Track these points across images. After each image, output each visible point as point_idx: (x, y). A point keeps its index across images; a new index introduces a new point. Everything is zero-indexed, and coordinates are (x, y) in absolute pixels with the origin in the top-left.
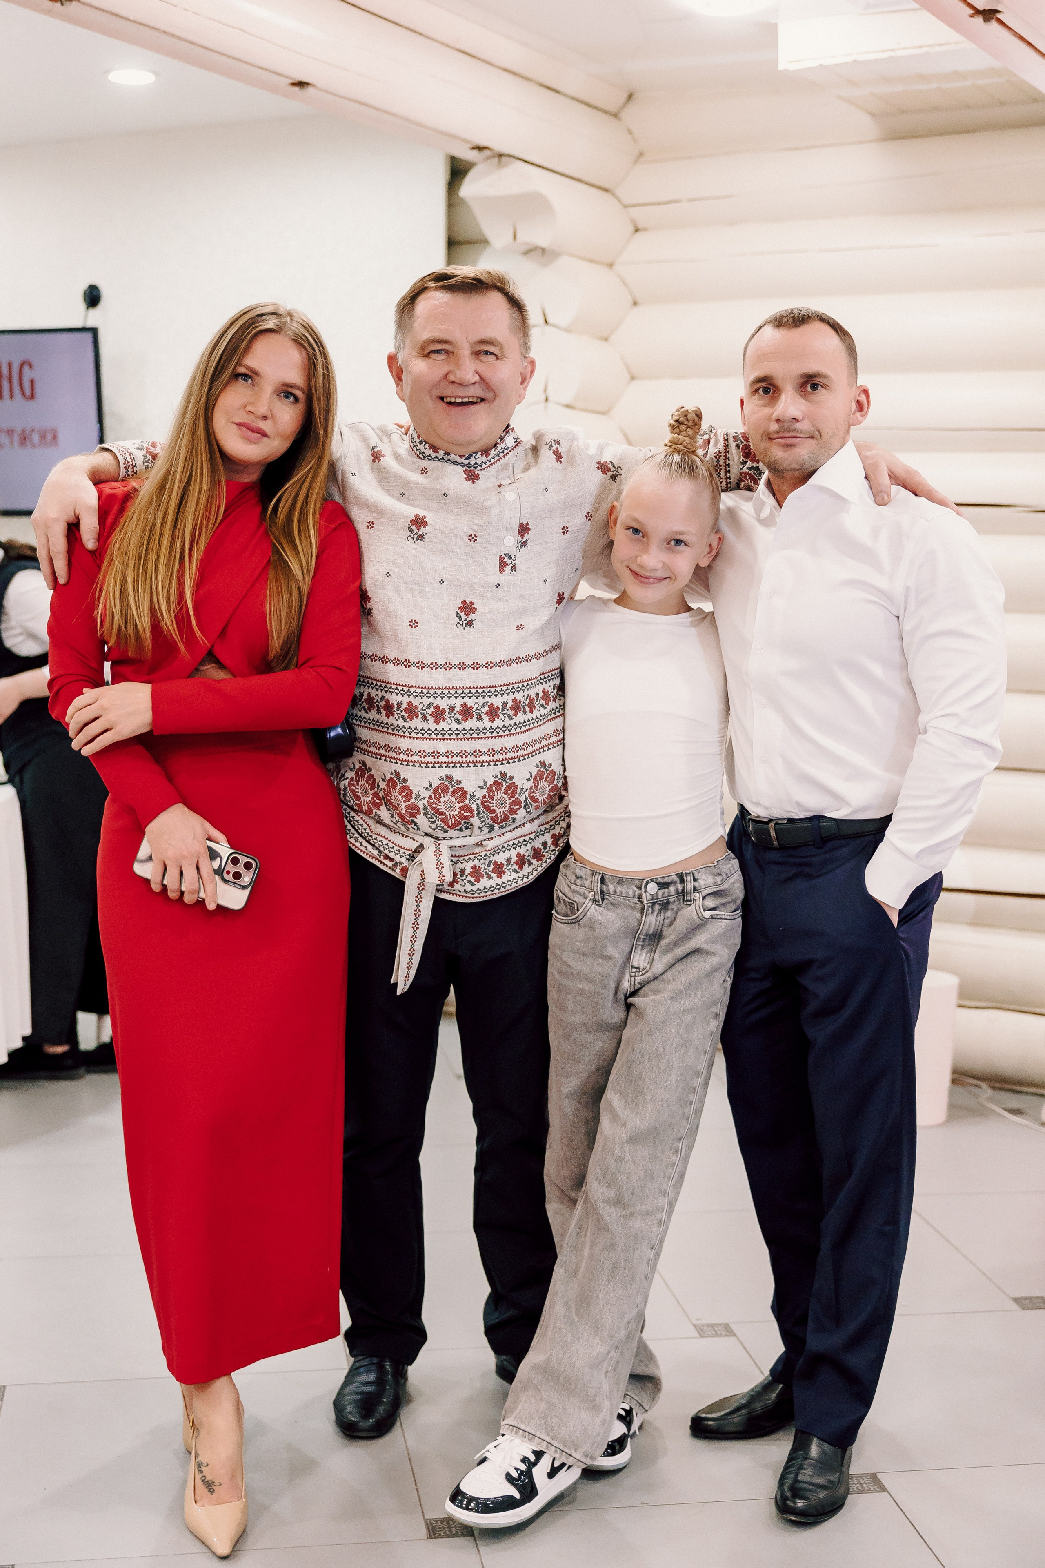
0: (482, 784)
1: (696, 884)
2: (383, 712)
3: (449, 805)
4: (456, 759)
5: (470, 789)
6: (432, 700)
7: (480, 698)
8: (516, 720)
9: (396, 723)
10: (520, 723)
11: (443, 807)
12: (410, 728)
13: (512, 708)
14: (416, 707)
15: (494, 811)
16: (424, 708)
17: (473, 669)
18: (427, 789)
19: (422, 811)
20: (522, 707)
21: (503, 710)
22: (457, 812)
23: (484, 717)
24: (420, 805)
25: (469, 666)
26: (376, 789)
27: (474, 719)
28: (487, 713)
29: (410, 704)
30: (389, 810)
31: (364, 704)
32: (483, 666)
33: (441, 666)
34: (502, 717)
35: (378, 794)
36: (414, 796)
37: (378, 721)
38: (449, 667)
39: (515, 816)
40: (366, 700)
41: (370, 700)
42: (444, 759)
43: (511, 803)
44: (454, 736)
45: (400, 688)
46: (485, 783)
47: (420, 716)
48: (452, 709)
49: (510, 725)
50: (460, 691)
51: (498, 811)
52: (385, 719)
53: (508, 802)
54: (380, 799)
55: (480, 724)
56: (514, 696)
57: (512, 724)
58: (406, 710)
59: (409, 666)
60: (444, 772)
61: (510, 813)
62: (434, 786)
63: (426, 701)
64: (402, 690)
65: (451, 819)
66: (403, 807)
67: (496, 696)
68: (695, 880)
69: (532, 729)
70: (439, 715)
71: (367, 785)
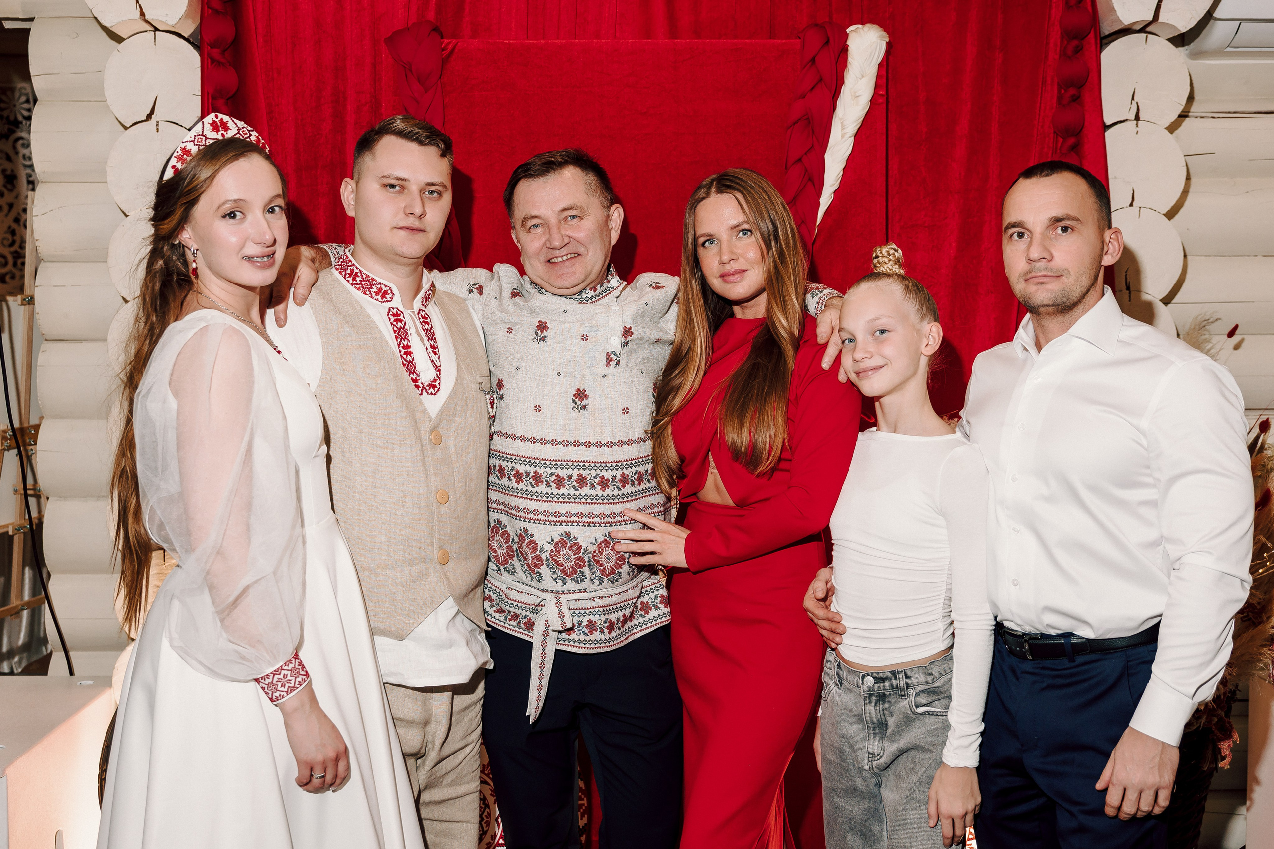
0: (594, 541)
1: (909, 681)
2: (514, 480)
3: (567, 557)
4: (573, 519)
5: (584, 545)
6: (554, 470)
7: (593, 471)
8: (624, 491)
9: (525, 489)
10: (628, 494)
11: (562, 559)
12: (537, 492)
13: (620, 481)
14: (542, 475)
15: (602, 565)
16: (548, 476)
17: (586, 446)
18: (549, 543)
19: (545, 562)
20: (630, 481)
21: (612, 482)
22: (573, 562)
23: (597, 486)
24: (544, 556)
25: (582, 444)
26: (510, 543)
27: (588, 487)
28: (598, 483)
29: (536, 473)
30: (520, 560)
31: (497, 473)
32: (594, 445)
33: (560, 443)
34: (611, 488)
35: (511, 547)
36: (539, 548)
37: (508, 487)
38: (566, 443)
39: (620, 570)
40: (498, 470)
41: (501, 470)
42: (564, 519)
43: (617, 559)
44: (572, 500)
45: (527, 460)
46: (596, 540)
47: (545, 483)
48: (570, 477)
49: (618, 495)
50: (576, 464)
51: (606, 565)
52: (515, 485)
53: (614, 557)
54: (513, 552)
55: (593, 492)
56: (622, 471)
57: (621, 494)
58: (533, 478)
59: (534, 442)
60: (564, 529)
61: (615, 567)
62: (555, 541)
63: (549, 471)
64: (530, 461)
65: (569, 569)
66: (530, 558)
67: (606, 470)
68: (907, 677)
69: (638, 499)
70: (560, 482)
71: (502, 540)
